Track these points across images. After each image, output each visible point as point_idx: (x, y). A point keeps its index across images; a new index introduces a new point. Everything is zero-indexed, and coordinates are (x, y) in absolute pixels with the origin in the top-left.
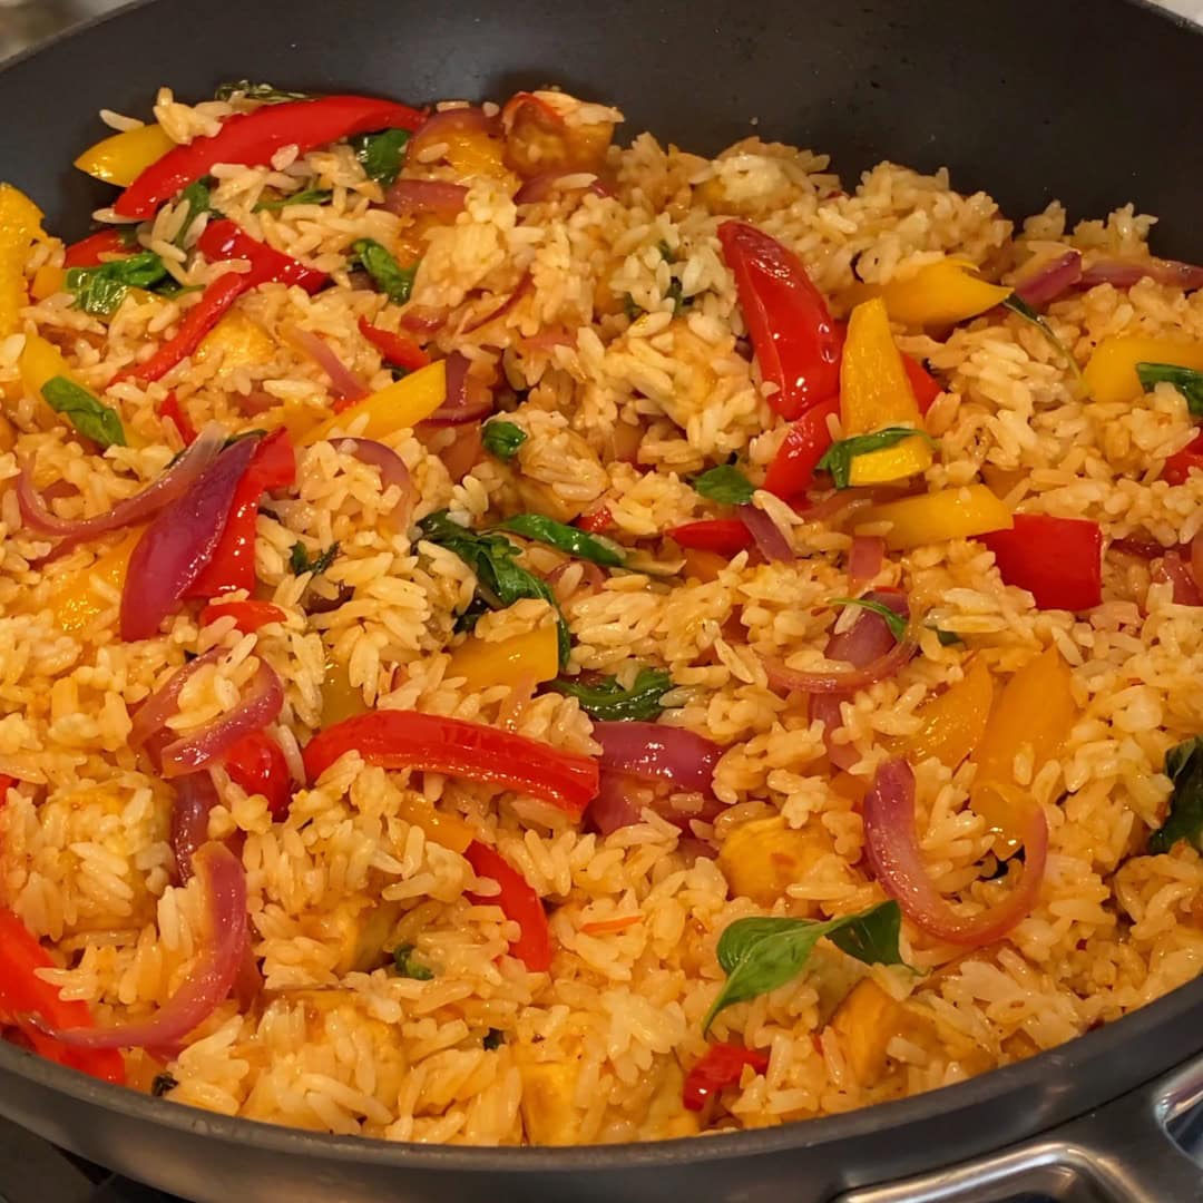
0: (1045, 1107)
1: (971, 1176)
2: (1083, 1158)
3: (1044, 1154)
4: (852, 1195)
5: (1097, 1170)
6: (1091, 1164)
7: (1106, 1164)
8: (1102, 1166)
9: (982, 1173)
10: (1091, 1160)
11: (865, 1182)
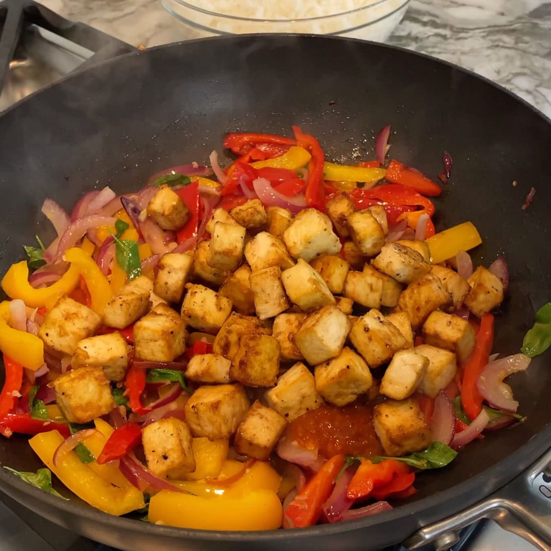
5: (514, 508)
7: (516, 506)
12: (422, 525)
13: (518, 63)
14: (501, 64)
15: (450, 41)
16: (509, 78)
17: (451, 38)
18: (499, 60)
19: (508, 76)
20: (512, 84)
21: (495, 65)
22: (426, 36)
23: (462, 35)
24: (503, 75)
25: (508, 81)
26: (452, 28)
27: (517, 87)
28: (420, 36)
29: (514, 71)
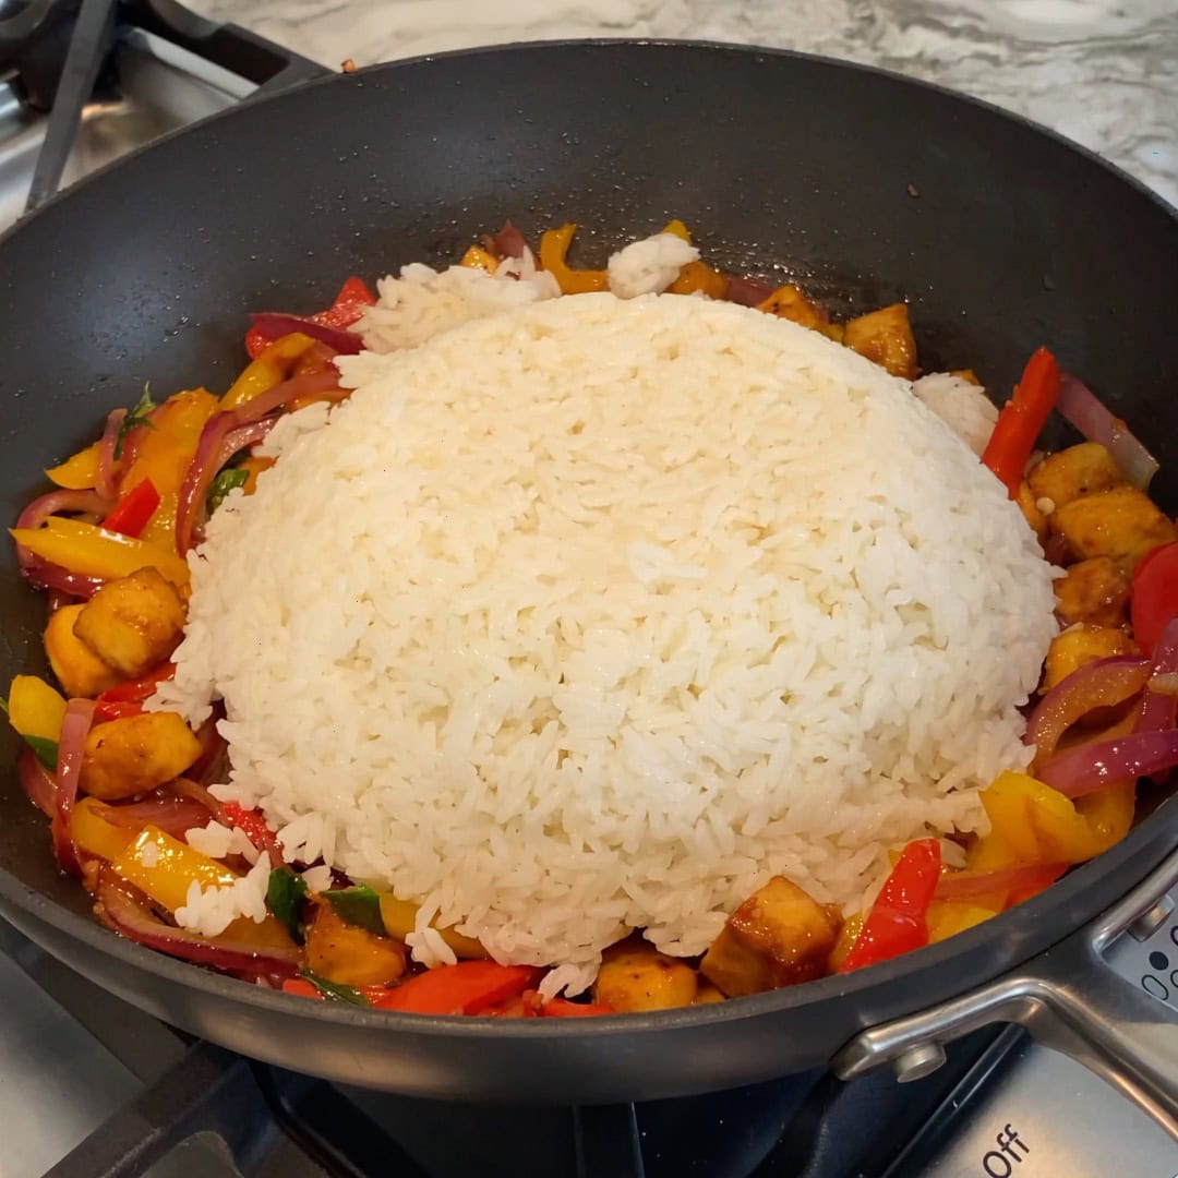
0: (1010, 951)
1: (958, 1010)
2: (1045, 989)
3: (1017, 987)
4: (871, 1031)
5: (1058, 998)
6: (1054, 994)
7: (1063, 993)
8: (1061, 994)
9: (968, 1006)
10: (1052, 989)
11: (880, 1020)
12: (867, 1024)
13: (1149, 115)
14: (1114, 117)
15: (1008, 68)
16: (1128, 146)
17: (1009, 62)
18: (1109, 108)
19: (1126, 142)
20: (1134, 159)
21: (1100, 119)
22: (955, 58)
23: (1033, 56)
24: (1117, 139)
25: (1127, 153)
26: (1011, 41)
27: (1145, 165)
28: (943, 57)
29: (1141, 132)
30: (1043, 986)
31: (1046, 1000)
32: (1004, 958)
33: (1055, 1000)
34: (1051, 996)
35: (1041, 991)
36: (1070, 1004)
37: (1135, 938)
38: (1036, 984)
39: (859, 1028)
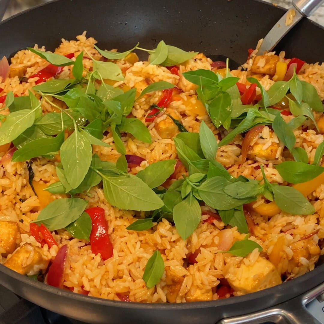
0: (275, 300)
3: (275, 312)
4: (225, 319)
6: (287, 315)
7: (290, 315)
8: (289, 316)
9: (258, 315)
10: (286, 314)
11: (228, 316)
12: (225, 317)
30: (283, 312)
31: (283, 316)
32: (272, 302)
33: (287, 317)
34: (286, 316)
35: (283, 314)
36: (292, 319)
37: (319, 301)
38: (280, 311)
39: (222, 318)
